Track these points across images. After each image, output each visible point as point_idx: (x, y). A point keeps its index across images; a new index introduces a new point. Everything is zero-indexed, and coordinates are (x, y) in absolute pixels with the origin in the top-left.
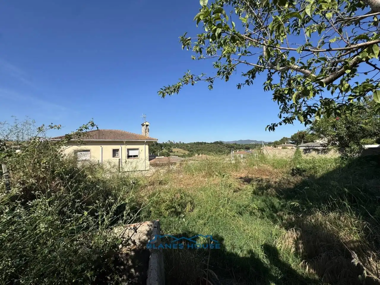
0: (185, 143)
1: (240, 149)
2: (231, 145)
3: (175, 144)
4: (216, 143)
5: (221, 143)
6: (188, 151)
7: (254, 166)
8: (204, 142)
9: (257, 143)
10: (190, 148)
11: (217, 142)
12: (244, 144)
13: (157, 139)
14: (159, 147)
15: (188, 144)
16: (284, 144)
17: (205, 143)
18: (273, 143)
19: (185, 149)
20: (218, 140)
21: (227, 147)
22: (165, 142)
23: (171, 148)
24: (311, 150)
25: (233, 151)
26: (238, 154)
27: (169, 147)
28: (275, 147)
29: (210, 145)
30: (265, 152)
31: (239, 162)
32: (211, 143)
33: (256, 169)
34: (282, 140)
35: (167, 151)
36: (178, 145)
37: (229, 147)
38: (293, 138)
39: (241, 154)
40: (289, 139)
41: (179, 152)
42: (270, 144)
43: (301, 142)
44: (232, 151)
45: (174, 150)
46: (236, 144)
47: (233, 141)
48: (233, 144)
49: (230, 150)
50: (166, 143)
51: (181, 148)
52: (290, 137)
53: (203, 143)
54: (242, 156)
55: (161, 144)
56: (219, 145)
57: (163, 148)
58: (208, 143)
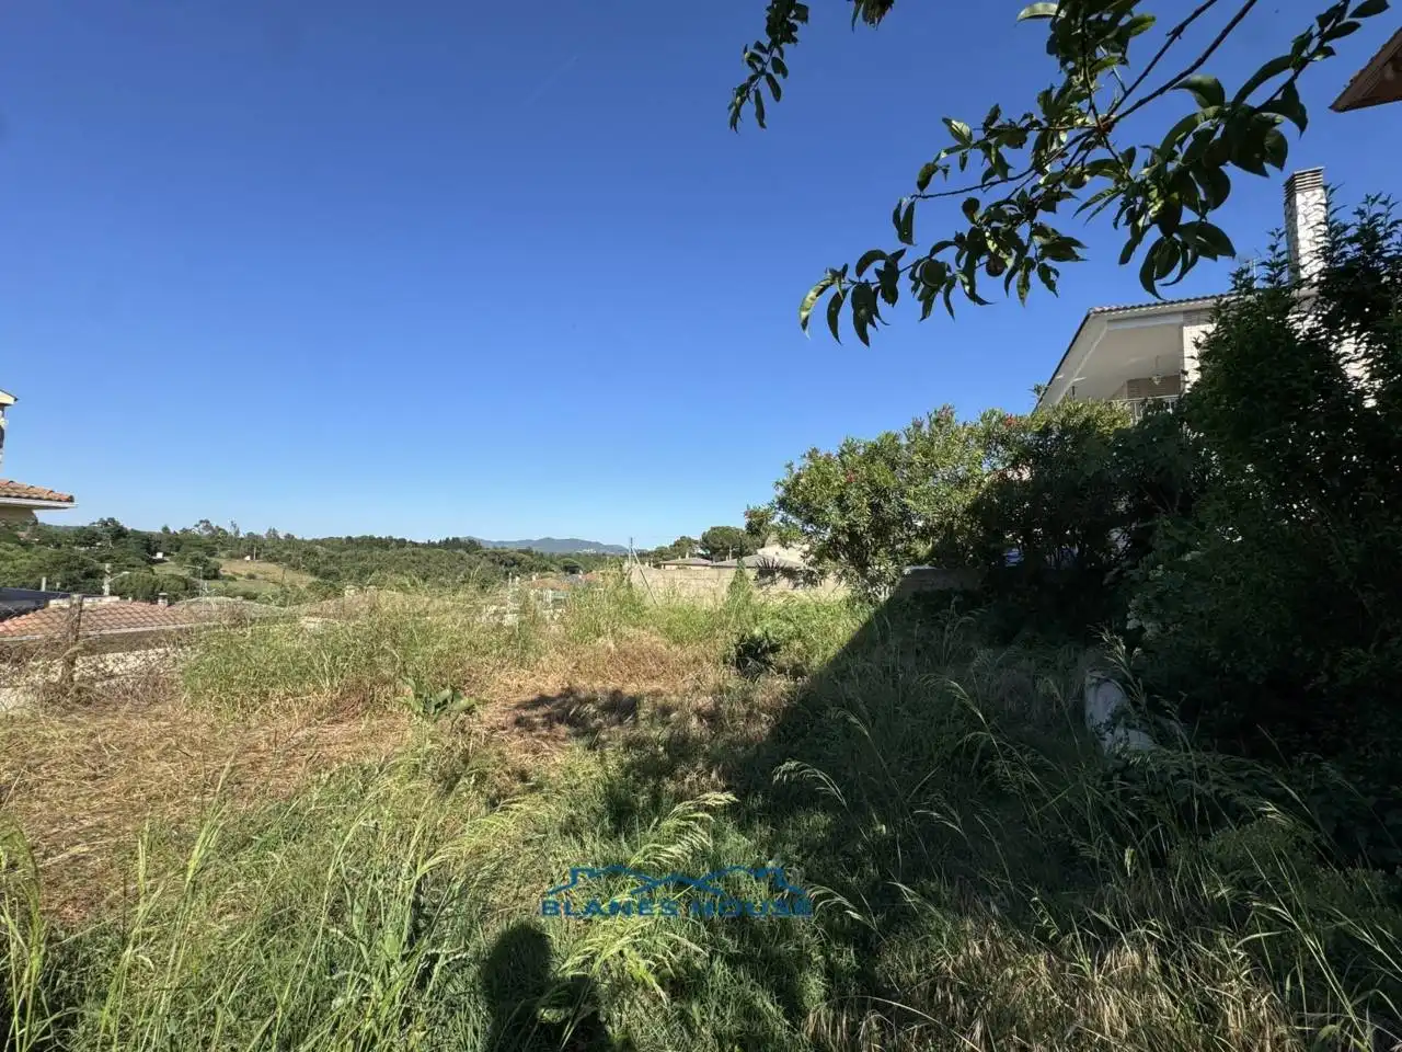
0: (298, 537)
1: (545, 569)
2: (512, 555)
3: (237, 541)
4: (452, 544)
5: (472, 546)
6: (315, 572)
7: (598, 636)
8: (397, 537)
9: (601, 552)
10: (325, 563)
11: (456, 540)
12: (558, 552)
13: (67, 494)
14: (133, 548)
15: (316, 542)
16: (683, 557)
17: (402, 543)
18: (652, 553)
19: (295, 567)
20: (462, 535)
21: (493, 560)
22: (175, 528)
23: (213, 560)
24: (777, 575)
25: (517, 579)
26: (533, 588)
27: (200, 554)
28: (658, 566)
29: (424, 552)
30: (635, 578)
31: (536, 621)
32: (431, 545)
33: (609, 651)
34: (677, 544)
35: (185, 573)
36: (255, 547)
37: (501, 563)
38: (706, 541)
39: (547, 589)
40: (696, 542)
41: (260, 576)
42: (643, 556)
43: (727, 554)
44: (513, 578)
45: (227, 568)
46: (528, 552)
47: (521, 542)
48: (520, 551)
49: (507, 573)
50: (185, 531)
51: (271, 559)
52: (698, 538)
53: (391, 539)
54: (550, 595)
55: (151, 535)
56: (461, 551)
57: (160, 555)
58: (416, 545)
